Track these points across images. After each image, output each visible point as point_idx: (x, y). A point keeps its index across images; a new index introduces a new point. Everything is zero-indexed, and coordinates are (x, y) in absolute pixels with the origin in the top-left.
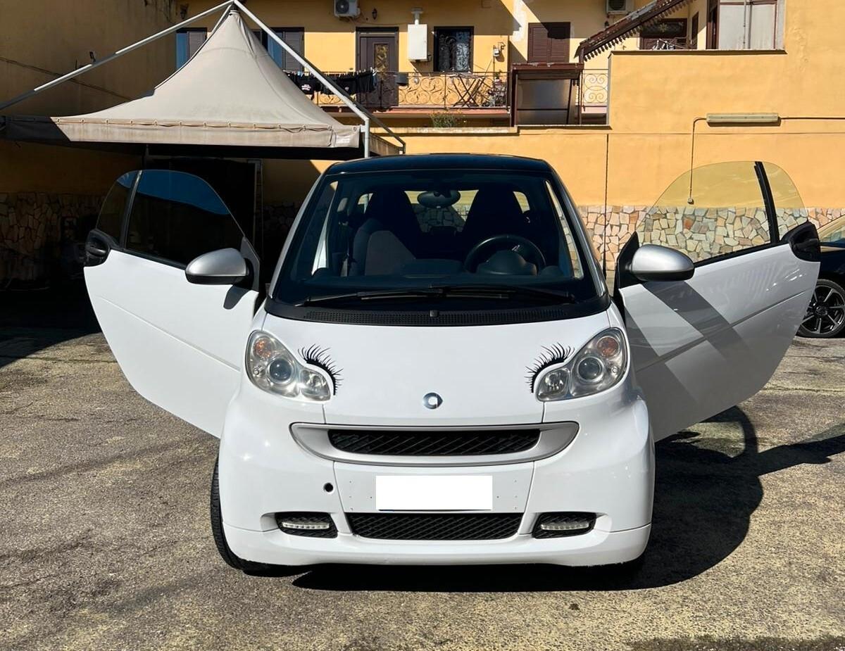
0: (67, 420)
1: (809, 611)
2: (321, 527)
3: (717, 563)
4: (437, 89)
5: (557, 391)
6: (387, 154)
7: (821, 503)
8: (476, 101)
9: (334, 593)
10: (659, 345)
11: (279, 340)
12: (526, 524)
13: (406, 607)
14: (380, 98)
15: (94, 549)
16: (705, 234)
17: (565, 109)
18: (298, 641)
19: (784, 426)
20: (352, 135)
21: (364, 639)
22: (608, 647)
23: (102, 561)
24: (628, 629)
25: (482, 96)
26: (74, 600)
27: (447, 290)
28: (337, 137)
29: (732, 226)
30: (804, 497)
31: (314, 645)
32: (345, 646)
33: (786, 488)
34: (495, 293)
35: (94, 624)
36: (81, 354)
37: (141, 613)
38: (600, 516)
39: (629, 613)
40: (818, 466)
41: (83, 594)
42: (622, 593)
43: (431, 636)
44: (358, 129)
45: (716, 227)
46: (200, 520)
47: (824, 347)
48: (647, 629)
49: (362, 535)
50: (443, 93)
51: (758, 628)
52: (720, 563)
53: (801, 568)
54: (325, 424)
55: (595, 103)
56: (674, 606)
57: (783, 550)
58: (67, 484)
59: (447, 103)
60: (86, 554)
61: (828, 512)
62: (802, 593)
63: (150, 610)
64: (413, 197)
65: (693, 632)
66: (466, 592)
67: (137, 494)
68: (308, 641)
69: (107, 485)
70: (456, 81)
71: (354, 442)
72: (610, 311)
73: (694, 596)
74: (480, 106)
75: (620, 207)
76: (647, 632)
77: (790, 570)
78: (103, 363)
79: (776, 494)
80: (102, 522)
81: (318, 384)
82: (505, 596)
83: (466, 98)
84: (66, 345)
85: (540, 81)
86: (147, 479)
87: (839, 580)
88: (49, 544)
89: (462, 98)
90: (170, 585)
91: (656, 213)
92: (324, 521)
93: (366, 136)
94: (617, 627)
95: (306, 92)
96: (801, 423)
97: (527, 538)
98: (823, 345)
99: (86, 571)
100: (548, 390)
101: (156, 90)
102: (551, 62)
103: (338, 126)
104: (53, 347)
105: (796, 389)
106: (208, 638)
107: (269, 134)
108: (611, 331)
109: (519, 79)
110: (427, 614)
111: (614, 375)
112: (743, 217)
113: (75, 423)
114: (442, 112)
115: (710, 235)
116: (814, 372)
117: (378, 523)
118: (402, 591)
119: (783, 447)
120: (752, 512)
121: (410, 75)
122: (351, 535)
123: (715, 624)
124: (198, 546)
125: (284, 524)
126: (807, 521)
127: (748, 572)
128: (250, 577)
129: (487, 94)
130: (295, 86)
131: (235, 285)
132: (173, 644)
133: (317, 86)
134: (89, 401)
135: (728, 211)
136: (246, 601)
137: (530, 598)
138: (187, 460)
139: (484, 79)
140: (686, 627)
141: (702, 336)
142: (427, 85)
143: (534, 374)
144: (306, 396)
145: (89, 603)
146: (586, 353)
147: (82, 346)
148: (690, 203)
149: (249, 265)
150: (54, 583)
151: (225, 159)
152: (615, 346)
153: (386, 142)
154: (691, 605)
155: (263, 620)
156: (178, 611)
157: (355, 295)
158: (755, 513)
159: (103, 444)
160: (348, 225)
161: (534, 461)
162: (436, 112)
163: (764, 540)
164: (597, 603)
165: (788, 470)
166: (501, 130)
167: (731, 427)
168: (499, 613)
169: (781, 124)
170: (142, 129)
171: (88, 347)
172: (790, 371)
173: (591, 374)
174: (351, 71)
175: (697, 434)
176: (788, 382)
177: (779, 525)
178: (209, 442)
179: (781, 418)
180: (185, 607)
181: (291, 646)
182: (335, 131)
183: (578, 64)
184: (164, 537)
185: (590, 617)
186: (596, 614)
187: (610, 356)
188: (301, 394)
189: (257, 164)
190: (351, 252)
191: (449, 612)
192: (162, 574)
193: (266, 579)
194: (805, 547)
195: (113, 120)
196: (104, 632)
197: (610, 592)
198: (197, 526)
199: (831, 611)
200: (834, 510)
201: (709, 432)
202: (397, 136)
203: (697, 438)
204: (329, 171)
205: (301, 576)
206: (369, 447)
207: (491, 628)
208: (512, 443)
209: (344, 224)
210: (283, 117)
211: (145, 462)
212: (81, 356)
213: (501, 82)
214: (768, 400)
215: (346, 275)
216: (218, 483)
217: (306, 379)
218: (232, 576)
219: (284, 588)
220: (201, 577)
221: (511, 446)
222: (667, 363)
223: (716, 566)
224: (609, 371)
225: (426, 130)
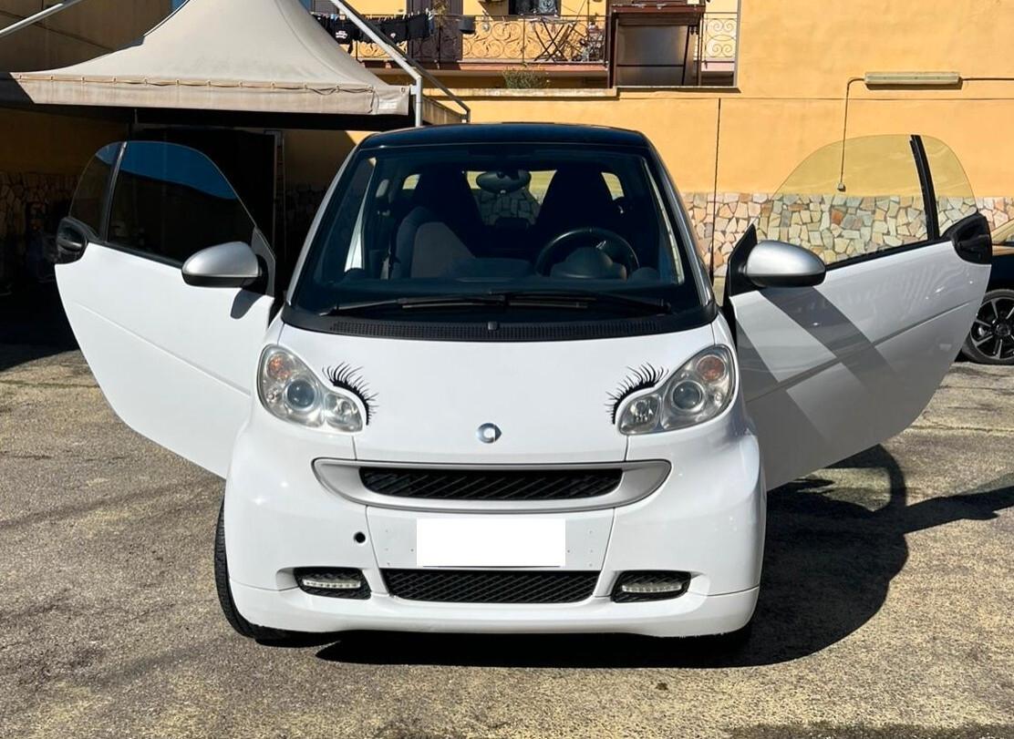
0: (37, 458)
1: (952, 694)
2: (351, 586)
3: (842, 638)
4: (512, 38)
5: (644, 423)
6: (445, 122)
7: (980, 567)
8: (565, 54)
9: (367, 667)
10: (780, 369)
11: (300, 357)
12: (603, 584)
13: (454, 684)
14: (439, 49)
15: (72, 612)
16: (859, 230)
17: (681, 66)
18: (321, 722)
19: (943, 473)
20: (399, 99)
21: (402, 721)
22: (702, 734)
23: (82, 626)
24: (726, 713)
25: (572, 47)
26: (48, 671)
27: (510, 296)
28: (380, 100)
29: (894, 220)
30: (959, 560)
31: (341, 727)
32: (379, 729)
33: (938, 549)
34: (570, 300)
35: (73, 699)
36: (53, 376)
37: (129, 688)
38: (696, 576)
39: (729, 695)
40: (981, 522)
41: (60, 665)
42: (722, 672)
43: (484, 719)
44: (407, 91)
45: (874, 221)
46: (202, 579)
47: (1002, 376)
48: (750, 714)
49: (402, 596)
50: (521, 43)
51: (887, 713)
52: (847, 638)
53: (947, 643)
54: (356, 460)
55: (721, 57)
56: (786, 688)
57: (926, 623)
58: (37, 535)
59: (525, 56)
60: (63, 618)
61: (988, 578)
62: (946, 673)
63: (141, 684)
64: (472, 178)
65: (807, 717)
66: (530, 667)
67: (125, 548)
68: (333, 723)
69: (87, 537)
70: (539, 27)
71: (392, 482)
72: (716, 324)
73: (811, 676)
74: (570, 61)
75: (749, 195)
76: (750, 717)
77: (933, 647)
78: (82, 388)
79: (925, 555)
80: (81, 581)
81: (348, 412)
82: (577, 673)
83: (551, 50)
84: (35, 365)
85: (647, 29)
86: (138, 529)
87: (993, 658)
88: (16, 607)
89: (546, 50)
90: (165, 655)
91: (795, 203)
92: (354, 578)
93: (418, 99)
94: (713, 711)
95: (341, 41)
96: (965, 471)
97: (605, 601)
98: (1003, 373)
99: (63, 638)
100: (635, 421)
101: (146, 38)
102: (663, 2)
103: (381, 86)
104: (17, 367)
105: (962, 428)
106: (212, 717)
107: (292, 97)
108: (716, 349)
109: (619, 25)
110: (480, 693)
111: (718, 403)
112: (909, 209)
113: (46, 461)
114: (517, 68)
115: (866, 231)
116: (987, 407)
117: (421, 581)
118: (451, 665)
119: (938, 500)
120: (892, 578)
121: (477, 18)
122: (388, 595)
123: (835, 709)
124: (200, 610)
125: (305, 582)
126: (960, 588)
127: (881, 649)
128: (264, 647)
129: (579, 45)
130: (326, 33)
131: (245, 288)
132: (169, 723)
133: (355, 34)
134: (64, 435)
135: (890, 201)
136: (259, 675)
137: (608, 676)
138: (187, 508)
139: (574, 25)
140: (799, 712)
141: (835, 357)
142: (500, 32)
143: (616, 401)
144: (333, 426)
145: (66, 675)
146: (682, 376)
147: (55, 367)
148: (840, 190)
149: (262, 263)
150: (24, 651)
151: (237, 128)
152: (720, 368)
153: (444, 108)
154: (806, 686)
155: (279, 698)
156: (176, 685)
157: (394, 301)
158: (897, 578)
159: (82, 488)
160: (391, 214)
161: (614, 508)
162: (510, 68)
163: (904, 610)
164: (690, 684)
165: (942, 527)
166: (595, 92)
167: (874, 473)
168: (570, 692)
169: (963, 87)
170: (126, 89)
171: (62, 369)
172: (957, 405)
173: (689, 403)
174: (401, 13)
175: (830, 482)
176: (953, 419)
177: (924, 593)
178: (214, 487)
179: (939, 464)
180: (183, 681)
181: (313, 728)
182: (377, 93)
183: (697, 5)
184: (158, 599)
185: (680, 698)
186: (689, 696)
187: (712, 380)
188: (326, 422)
189: (279, 136)
190: (393, 251)
191: (508, 691)
192: (156, 643)
193: (283, 650)
194: (956, 620)
195: (90, 77)
196: (85, 709)
197: (708, 670)
198: (199, 587)
199: (979, 694)
200: (996, 576)
201: (847, 481)
202: (459, 100)
203: (830, 487)
204: (364, 143)
205: (326, 646)
206: (409, 489)
207: (559, 710)
208: (587, 486)
209: (384, 214)
210: (312, 74)
211: (135, 509)
212: (54, 379)
213: (597, 29)
214: (924, 441)
215: (387, 277)
216: (223, 531)
217: (332, 405)
218: (241, 646)
219: (306, 660)
220: (203, 647)
221: (587, 489)
222: (788, 391)
223: (842, 640)
224: (711, 398)
225: (497, 93)
